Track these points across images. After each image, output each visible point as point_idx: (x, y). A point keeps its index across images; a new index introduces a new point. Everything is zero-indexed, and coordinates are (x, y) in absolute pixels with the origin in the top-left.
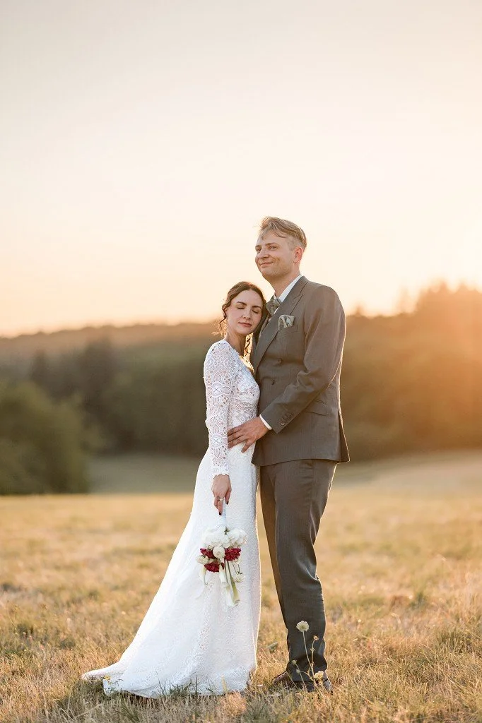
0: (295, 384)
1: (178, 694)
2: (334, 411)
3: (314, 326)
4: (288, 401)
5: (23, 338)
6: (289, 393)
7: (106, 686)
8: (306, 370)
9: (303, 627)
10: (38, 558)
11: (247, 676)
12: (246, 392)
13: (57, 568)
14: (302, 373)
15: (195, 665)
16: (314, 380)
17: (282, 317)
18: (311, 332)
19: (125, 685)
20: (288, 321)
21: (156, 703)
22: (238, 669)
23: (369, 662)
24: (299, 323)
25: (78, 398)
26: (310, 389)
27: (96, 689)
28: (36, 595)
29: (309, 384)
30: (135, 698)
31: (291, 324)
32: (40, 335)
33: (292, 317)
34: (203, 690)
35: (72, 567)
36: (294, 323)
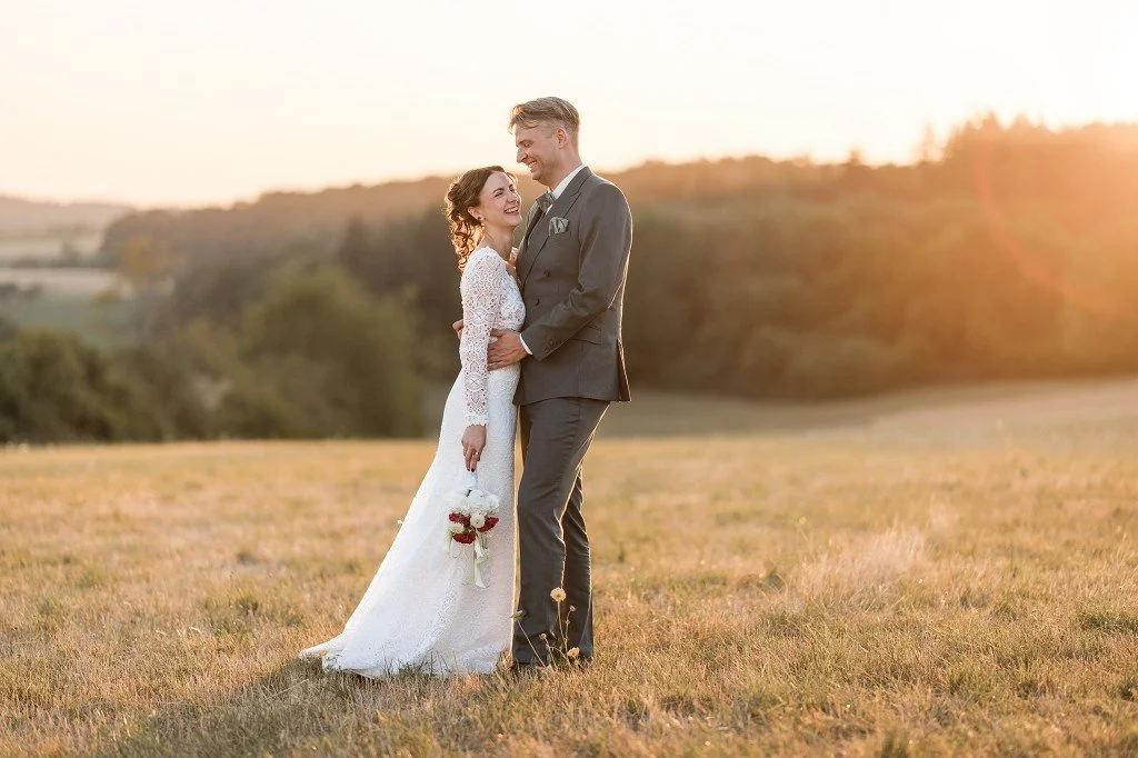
0: (565, 302)
1: (408, 673)
2: (611, 339)
3: (591, 235)
4: (555, 325)
5: (329, 194)
6: (557, 316)
7: (325, 665)
8: (580, 288)
9: (558, 596)
10: (299, 523)
11: (497, 657)
12: (510, 317)
13: (321, 536)
14: (576, 291)
15: (434, 639)
16: (590, 303)
17: (553, 220)
18: (587, 245)
19: (344, 663)
20: (560, 225)
21: (377, 683)
22: (486, 648)
23: (662, 645)
24: (573, 229)
25: (410, 292)
26: (584, 313)
27: (314, 667)
28: (279, 567)
29: (583, 306)
30: (358, 679)
31: (562, 230)
32: (356, 189)
33: (565, 221)
34: (440, 670)
35: (336, 536)
36: (567, 229)
